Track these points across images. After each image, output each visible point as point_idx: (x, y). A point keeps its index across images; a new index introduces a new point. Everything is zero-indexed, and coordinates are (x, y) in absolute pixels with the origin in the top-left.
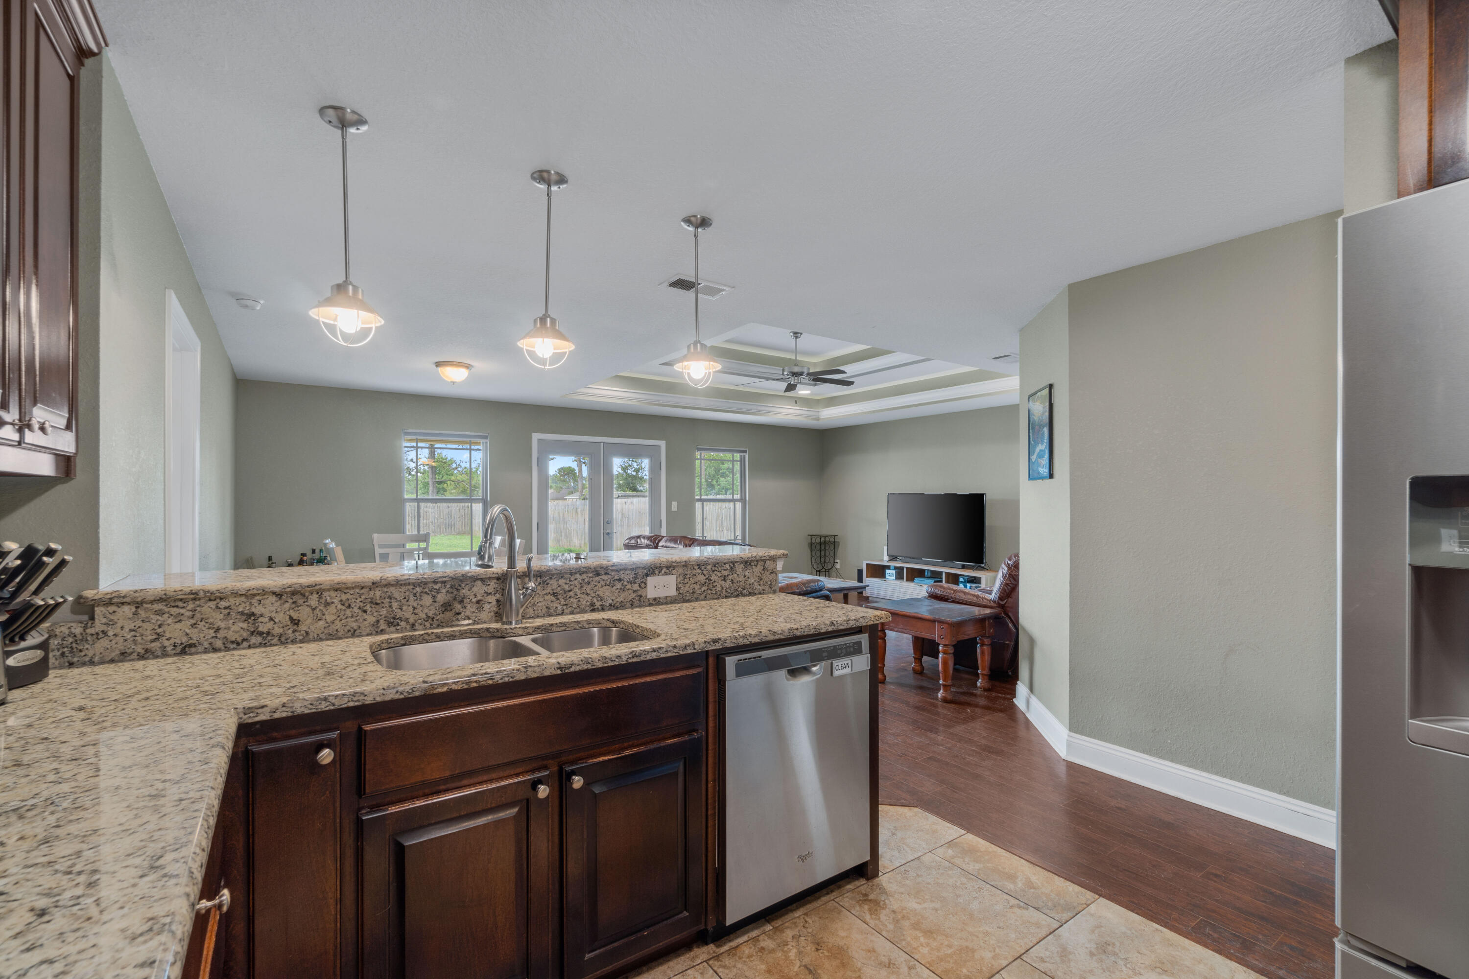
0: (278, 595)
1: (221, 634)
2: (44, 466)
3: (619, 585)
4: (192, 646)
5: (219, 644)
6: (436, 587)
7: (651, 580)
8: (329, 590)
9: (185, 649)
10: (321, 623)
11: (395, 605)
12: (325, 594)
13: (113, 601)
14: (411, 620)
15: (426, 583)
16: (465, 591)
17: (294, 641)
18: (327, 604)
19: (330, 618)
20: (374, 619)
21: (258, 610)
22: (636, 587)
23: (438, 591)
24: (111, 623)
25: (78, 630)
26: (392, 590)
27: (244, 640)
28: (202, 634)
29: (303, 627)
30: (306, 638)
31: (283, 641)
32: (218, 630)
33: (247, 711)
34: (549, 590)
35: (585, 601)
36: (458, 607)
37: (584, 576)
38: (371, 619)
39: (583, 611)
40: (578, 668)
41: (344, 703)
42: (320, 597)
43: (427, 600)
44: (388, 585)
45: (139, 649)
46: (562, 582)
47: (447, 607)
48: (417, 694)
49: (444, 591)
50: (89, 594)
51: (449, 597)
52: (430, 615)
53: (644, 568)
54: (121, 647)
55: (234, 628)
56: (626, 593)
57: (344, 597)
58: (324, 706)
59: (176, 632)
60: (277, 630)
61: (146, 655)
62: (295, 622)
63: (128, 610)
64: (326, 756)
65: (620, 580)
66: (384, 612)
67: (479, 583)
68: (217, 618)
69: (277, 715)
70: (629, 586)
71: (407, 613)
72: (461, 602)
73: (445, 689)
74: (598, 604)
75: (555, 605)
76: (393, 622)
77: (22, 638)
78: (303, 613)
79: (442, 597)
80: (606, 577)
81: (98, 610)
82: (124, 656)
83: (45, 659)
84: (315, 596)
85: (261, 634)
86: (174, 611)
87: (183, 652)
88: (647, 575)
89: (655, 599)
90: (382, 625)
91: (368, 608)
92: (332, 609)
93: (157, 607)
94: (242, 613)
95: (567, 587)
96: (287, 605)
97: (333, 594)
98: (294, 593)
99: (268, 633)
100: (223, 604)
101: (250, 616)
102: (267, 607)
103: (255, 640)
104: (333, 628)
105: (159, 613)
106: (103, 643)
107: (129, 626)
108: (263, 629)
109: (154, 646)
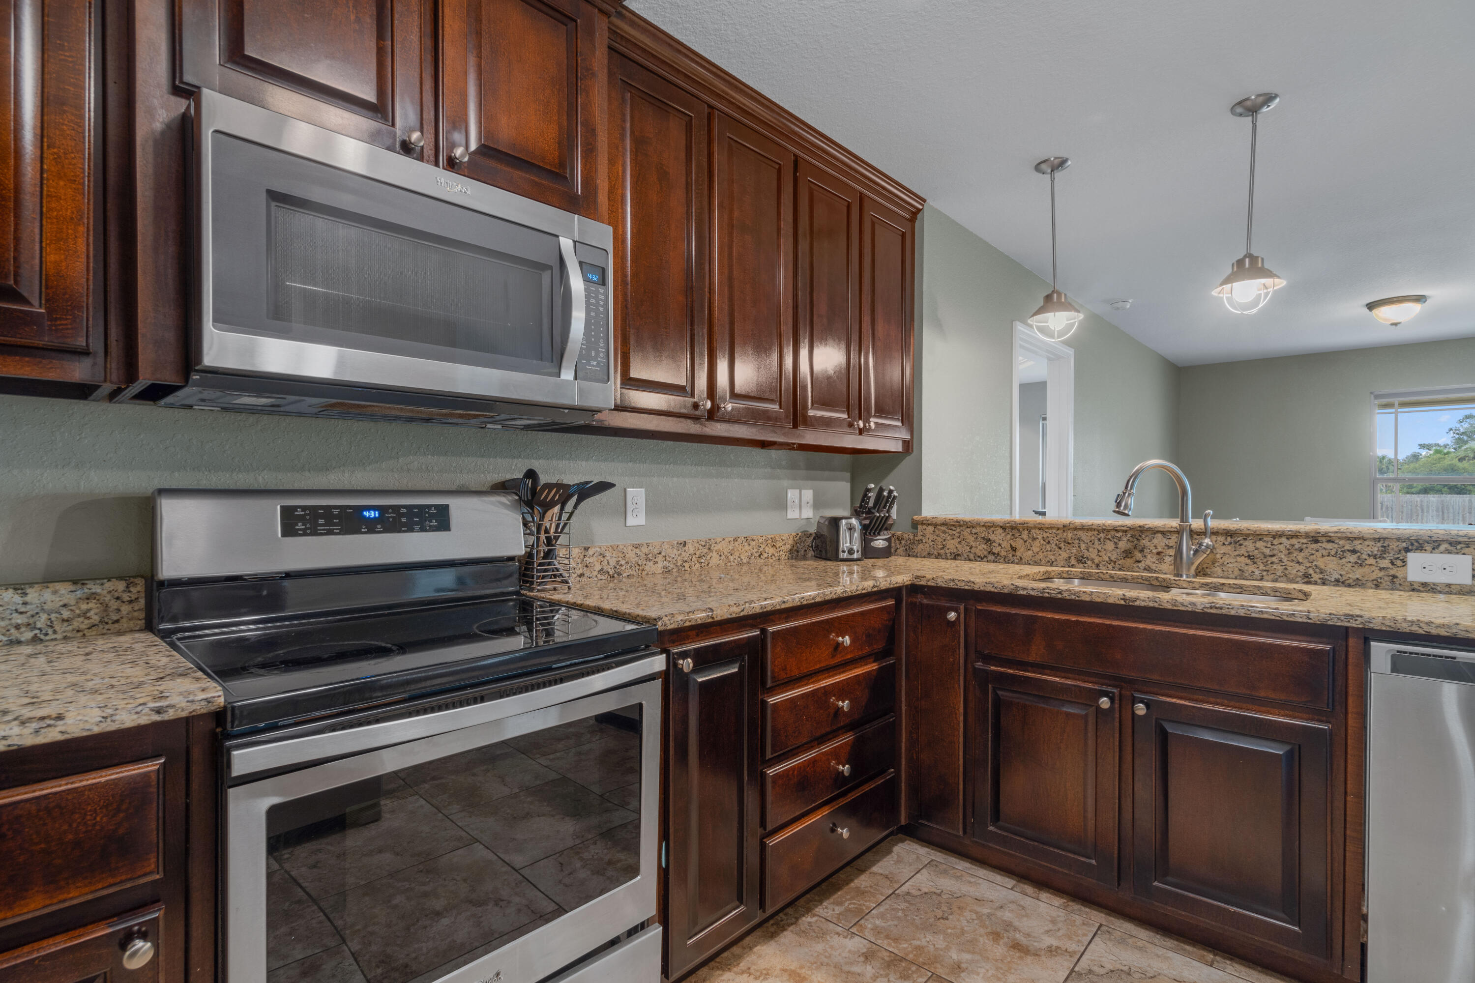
0: (1004, 528)
1: (973, 550)
3: (1353, 558)
4: (959, 555)
5: (972, 556)
6: (1119, 535)
7: (1412, 557)
8: (1035, 528)
9: (956, 557)
10: (1030, 552)
11: (1083, 546)
12: (1033, 531)
13: (925, 523)
14: (1096, 561)
15: (1109, 531)
16: (1145, 542)
17: (1013, 563)
18: (1034, 539)
19: (1036, 549)
20: (1067, 556)
21: (992, 537)
22: (1385, 563)
23: (1120, 539)
24: (924, 535)
25: (912, 537)
26: (1080, 533)
27: (985, 556)
28: (964, 549)
29: (1018, 554)
30: (1020, 561)
31: (1006, 561)
32: (971, 548)
33: (917, 577)
34: (1243, 551)
35: (1294, 570)
36: (1138, 556)
37: (1294, 541)
38: (1065, 555)
39: (1292, 581)
41: (962, 585)
42: (1029, 533)
43: (1110, 546)
44: (1076, 529)
46: (1260, 544)
47: (1128, 554)
49: (1125, 539)
50: (915, 517)
51: (1129, 546)
52: (1113, 558)
53: (1398, 539)
54: (928, 549)
55: (979, 547)
56: (1366, 570)
57: (1045, 535)
58: (951, 585)
59: (952, 545)
60: (1003, 553)
61: (938, 556)
62: (1014, 549)
63: (931, 528)
64: (952, 616)
65: (1354, 552)
66: (1074, 551)
67: (1159, 535)
68: (971, 539)
69: (930, 584)
70: (1372, 561)
71: (1093, 554)
72: (1142, 551)
74: (1316, 577)
75: (1251, 568)
76: (1081, 560)
77: (879, 534)
78: (1019, 543)
79: (1123, 544)
80: (1329, 546)
81: (920, 527)
82: (929, 555)
83: (889, 547)
84: (1026, 532)
85: (994, 554)
86: (950, 532)
87: (955, 559)
88: (1407, 550)
89: (1424, 585)
90: (1073, 561)
91: (1062, 545)
92: (1037, 543)
93: (943, 528)
94: (983, 538)
95: (1267, 552)
96: (1009, 536)
97: (1038, 531)
98: (1013, 528)
99: (998, 554)
100: (974, 531)
101: (988, 541)
102: (998, 536)
103: (991, 557)
104: (1038, 557)
105: (944, 532)
106: (921, 546)
107: (932, 538)
108: (995, 550)
109: (942, 552)
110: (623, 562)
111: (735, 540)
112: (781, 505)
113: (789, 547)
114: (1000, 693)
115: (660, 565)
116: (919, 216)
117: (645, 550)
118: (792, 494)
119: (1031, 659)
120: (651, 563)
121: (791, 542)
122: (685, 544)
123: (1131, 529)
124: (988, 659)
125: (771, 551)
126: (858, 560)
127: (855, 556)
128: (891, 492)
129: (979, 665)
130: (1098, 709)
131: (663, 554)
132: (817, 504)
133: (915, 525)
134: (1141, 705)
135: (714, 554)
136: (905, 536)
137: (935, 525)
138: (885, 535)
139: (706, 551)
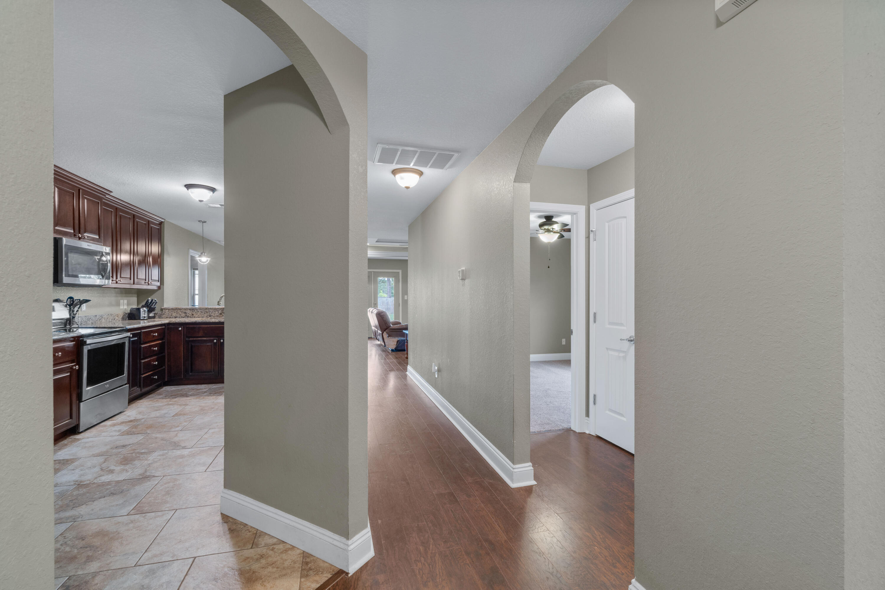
0: (190, 309)
1: (181, 316)
2: (155, 288)
4: (177, 317)
5: (181, 317)
6: (219, 310)
8: (198, 309)
9: (176, 317)
10: (197, 315)
11: (210, 313)
12: (198, 310)
14: (214, 316)
15: (216, 309)
17: (192, 318)
18: (198, 312)
19: (199, 314)
20: (207, 315)
23: (219, 311)
24: (165, 312)
25: (161, 313)
26: (210, 310)
27: (185, 317)
29: (194, 316)
30: (195, 317)
31: (191, 317)
32: (180, 315)
33: (170, 321)
36: (223, 314)
38: (206, 315)
40: (222, 321)
41: (183, 322)
42: (197, 310)
43: (217, 312)
44: (209, 309)
45: (169, 317)
47: (221, 314)
48: (194, 322)
49: (220, 311)
50: (162, 307)
51: (221, 312)
52: (218, 315)
54: (166, 316)
55: (183, 315)
57: (201, 311)
58: (180, 322)
60: (190, 316)
62: (193, 315)
63: (167, 310)
64: (180, 329)
66: (208, 314)
68: (180, 313)
69: (174, 322)
71: (213, 314)
72: (224, 313)
73: (198, 322)
76: (210, 316)
77: (151, 312)
78: (194, 313)
79: (220, 312)
81: (164, 310)
83: (155, 315)
84: (196, 310)
85: (187, 316)
86: (174, 311)
87: (175, 318)
90: (208, 316)
91: (205, 313)
92: (199, 313)
93: (172, 310)
94: (184, 312)
96: (191, 311)
97: (199, 310)
99: (188, 316)
100: (181, 310)
101: (185, 313)
102: (188, 312)
103: (186, 317)
104: (199, 316)
105: (172, 311)
106: (164, 315)
107: (168, 313)
108: (187, 315)
109: (171, 316)
110: (82, 321)
111: (108, 315)
112: (118, 304)
113: (121, 317)
114: (192, 344)
115: (91, 322)
116: (163, 223)
117: (87, 317)
118: (121, 301)
119: (200, 335)
120: (89, 321)
121: (122, 315)
122: (96, 316)
123: (221, 308)
124: (189, 337)
125: (117, 318)
126: (146, 319)
127: (145, 318)
128: (155, 300)
129: (187, 339)
130: (214, 343)
131: (91, 319)
132: (128, 304)
133: (162, 310)
134: (222, 340)
135: (103, 319)
136: (159, 313)
137: (169, 309)
138: (153, 313)
139: (101, 318)
